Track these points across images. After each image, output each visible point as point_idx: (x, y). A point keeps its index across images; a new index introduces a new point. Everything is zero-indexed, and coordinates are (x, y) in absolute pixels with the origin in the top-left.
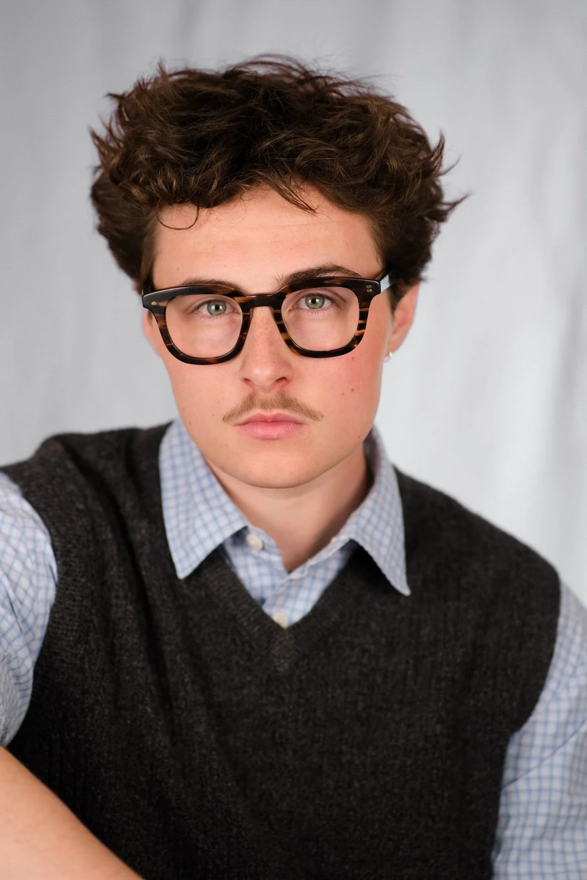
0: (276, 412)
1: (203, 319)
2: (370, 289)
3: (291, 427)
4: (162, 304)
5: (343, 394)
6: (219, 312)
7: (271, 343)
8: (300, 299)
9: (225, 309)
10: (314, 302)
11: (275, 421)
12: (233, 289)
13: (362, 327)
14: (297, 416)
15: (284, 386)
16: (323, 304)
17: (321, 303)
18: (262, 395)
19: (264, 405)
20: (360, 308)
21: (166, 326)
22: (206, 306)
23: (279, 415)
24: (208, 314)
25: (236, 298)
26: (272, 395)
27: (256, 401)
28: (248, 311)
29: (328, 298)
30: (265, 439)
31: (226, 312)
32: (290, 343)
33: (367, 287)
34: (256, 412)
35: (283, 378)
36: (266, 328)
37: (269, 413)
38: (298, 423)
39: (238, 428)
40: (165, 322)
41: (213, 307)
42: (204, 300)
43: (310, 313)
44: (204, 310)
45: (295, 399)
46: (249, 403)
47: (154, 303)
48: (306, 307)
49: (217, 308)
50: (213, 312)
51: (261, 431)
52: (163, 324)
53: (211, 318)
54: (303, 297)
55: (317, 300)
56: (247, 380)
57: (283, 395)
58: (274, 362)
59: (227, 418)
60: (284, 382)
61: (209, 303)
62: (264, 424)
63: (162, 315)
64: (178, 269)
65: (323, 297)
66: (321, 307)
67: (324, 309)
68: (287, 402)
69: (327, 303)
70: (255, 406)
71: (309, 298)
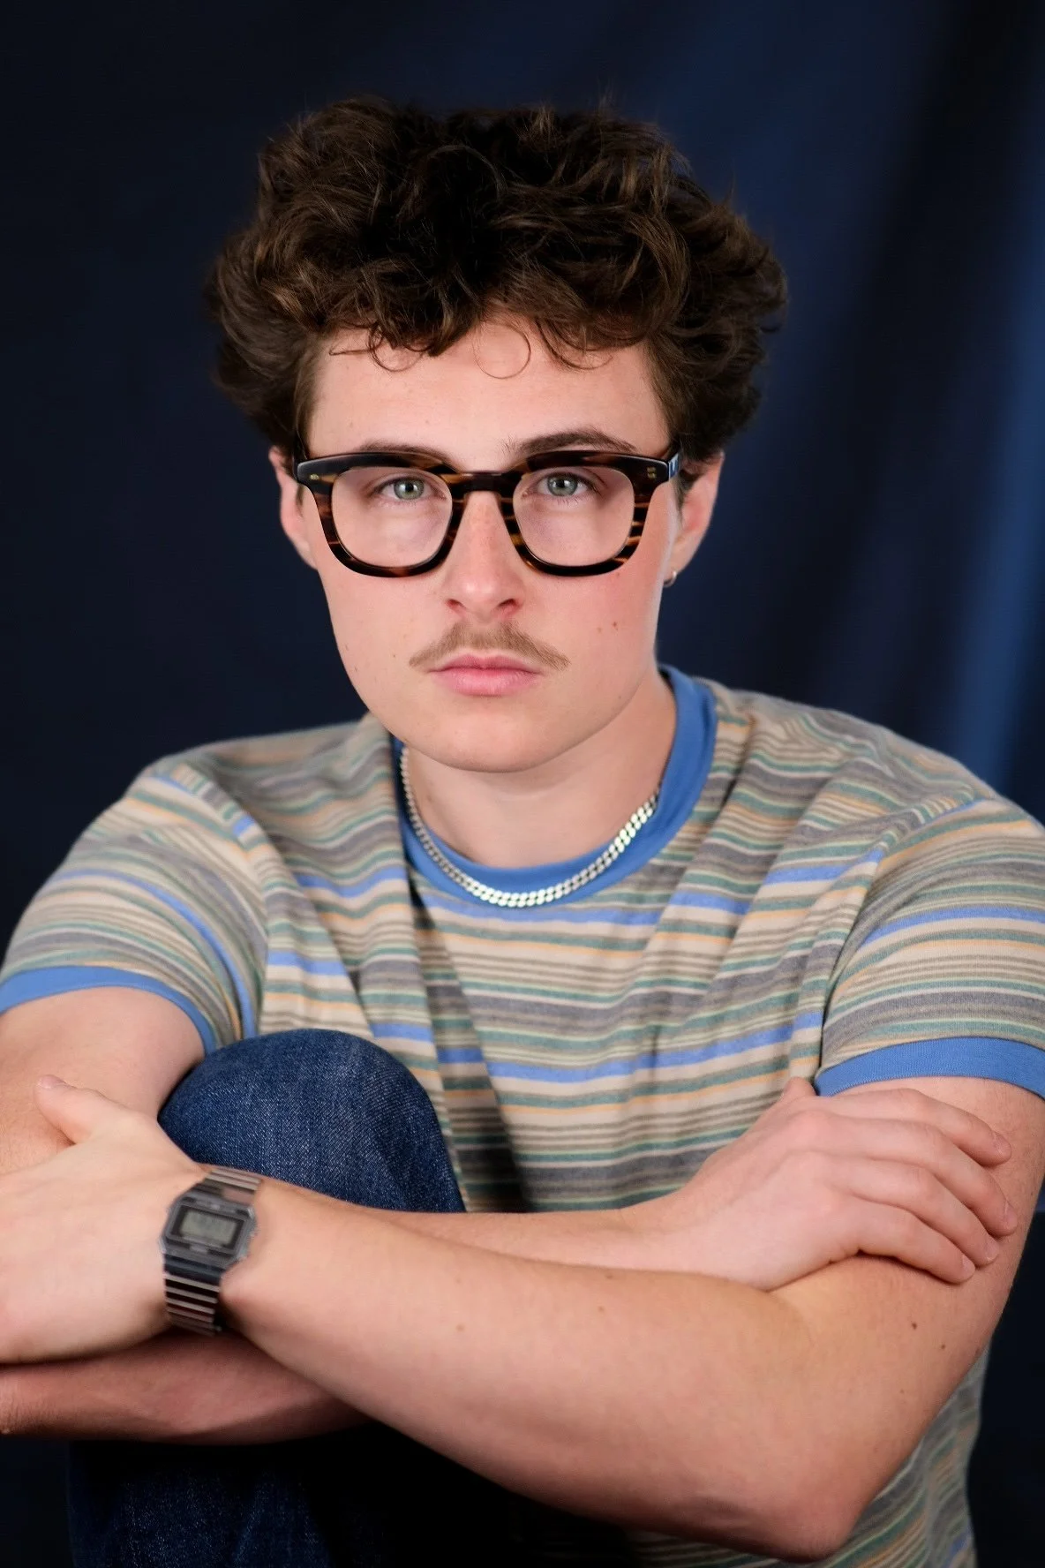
0: (494, 653)
1: (387, 505)
2: (651, 473)
3: (518, 677)
4: (328, 479)
5: (600, 630)
6: (412, 495)
7: (494, 546)
8: (540, 481)
9: (422, 490)
10: (561, 485)
11: (494, 668)
12: (440, 462)
13: (636, 531)
14: (528, 661)
15: (509, 614)
16: (576, 487)
17: (572, 488)
18: (476, 627)
19: (479, 642)
20: (636, 502)
21: (330, 513)
22: (392, 486)
23: (498, 658)
24: (396, 498)
25: (443, 476)
26: (490, 628)
27: (466, 635)
28: (461, 497)
29: (585, 481)
30: (476, 694)
31: (424, 495)
32: (523, 551)
33: (649, 469)
34: (464, 652)
35: (511, 601)
36: (487, 522)
37: (483, 655)
38: (528, 672)
39: (434, 676)
40: (330, 507)
41: (403, 487)
42: (391, 477)
43: (555, 503)
44: (389, 492)
45: (527, 635)
46: (454, 638)
47: (313, 477)
48: (547, 492)
49: (409, 489)
50: (403, 495)
51: (470, 680)
52: (327, 510)
53: (399, 503)
54: (545, 478)
55: (567, 483)
56: (453, 603)
57: (508, 630)
58: (498, 575)
59: (415, 662)
60: (509, 608)
61: (396, 482)
62: (474, 671)
63: (327, 496)
64: (351, 425)
65: (575, 479)
66: (572, 493)
67: (578, 497)
68: (520, 642)
69: (581, 488)
70: (463, 644)
71: (555, 479)
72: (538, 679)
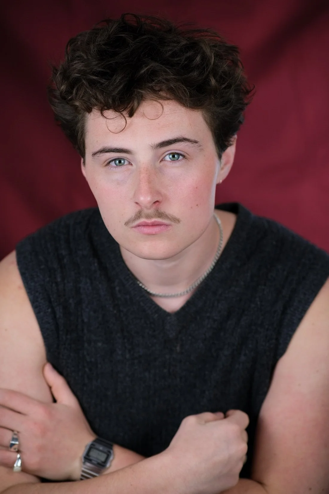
0: (153, 220)
1: (112, 168)
3: (163, 227)
5: (192, 207)
6: (121, 165)
8: (166, 156)
11: (154, 225)
14: (166, 222)
15: (158, 205)
16: (179, 157)
18: (146, 211)
19: (148, 217)
23: (155, 221)
24: (115, 165)
26: (151, 211)
27: (143, 215)
29: (181, 155)
30: (149, 234)
31: (125, 164)
34: (142, 220)
35: (157, 201)
36: (147, 174)
37: (149, 221)
38: (167, 225)
39: (133, 229)
41: (117, 162)
43: (171, 163)
44: (113, 164)
45: (165, 212)
46: (139, 215)
48: (169, 160)
50: (118, 164)
51: (146, 230)
53: (116, 167)
54: (167, 155)
55: (176, 156)
56: (137, 203)
57: (157, 211)
58: (152, 193)
59: (127, 224)
60: (158, 203)
61: (115, 160)
62: (147, 226)
64: (97, 141)
65: (179, 155)
66: (178, 159)
67: (179, 161)
68: (160, 215)
69: (181, 157)
70: (142, 217)
71: (171, 155)
72: (170, 228)
